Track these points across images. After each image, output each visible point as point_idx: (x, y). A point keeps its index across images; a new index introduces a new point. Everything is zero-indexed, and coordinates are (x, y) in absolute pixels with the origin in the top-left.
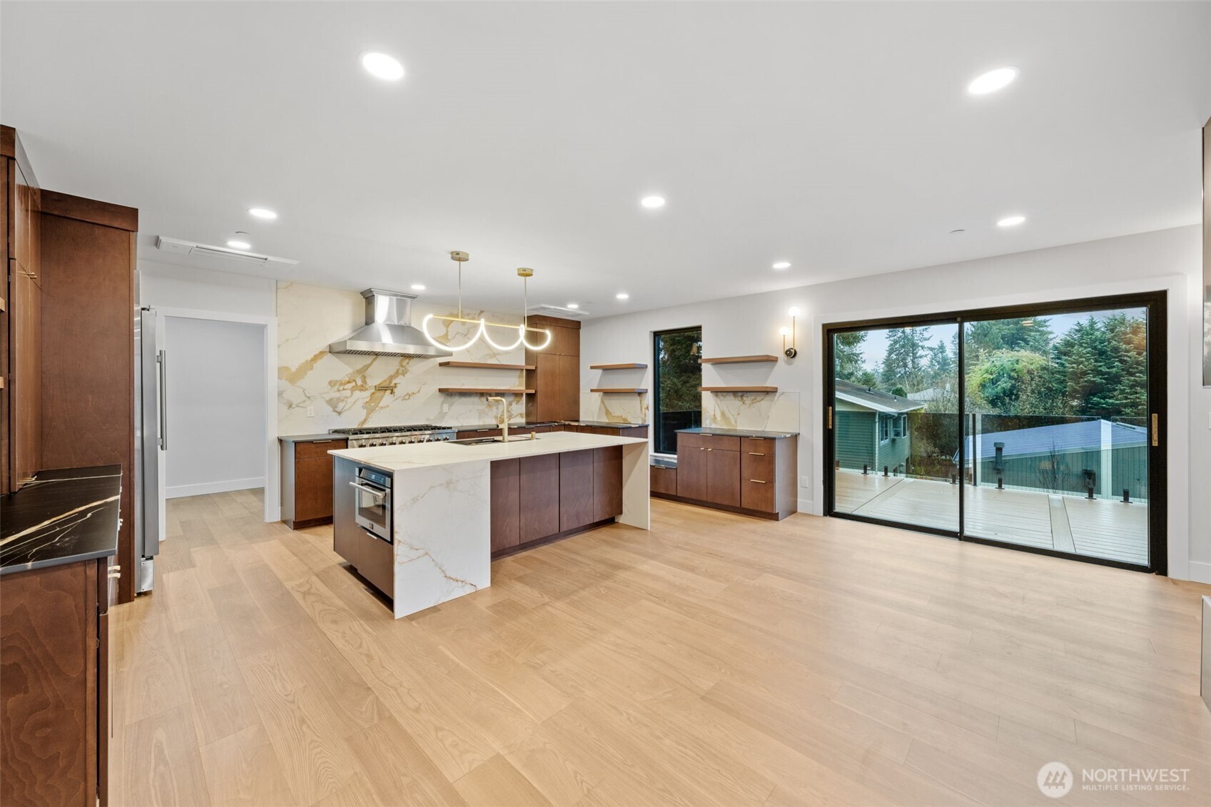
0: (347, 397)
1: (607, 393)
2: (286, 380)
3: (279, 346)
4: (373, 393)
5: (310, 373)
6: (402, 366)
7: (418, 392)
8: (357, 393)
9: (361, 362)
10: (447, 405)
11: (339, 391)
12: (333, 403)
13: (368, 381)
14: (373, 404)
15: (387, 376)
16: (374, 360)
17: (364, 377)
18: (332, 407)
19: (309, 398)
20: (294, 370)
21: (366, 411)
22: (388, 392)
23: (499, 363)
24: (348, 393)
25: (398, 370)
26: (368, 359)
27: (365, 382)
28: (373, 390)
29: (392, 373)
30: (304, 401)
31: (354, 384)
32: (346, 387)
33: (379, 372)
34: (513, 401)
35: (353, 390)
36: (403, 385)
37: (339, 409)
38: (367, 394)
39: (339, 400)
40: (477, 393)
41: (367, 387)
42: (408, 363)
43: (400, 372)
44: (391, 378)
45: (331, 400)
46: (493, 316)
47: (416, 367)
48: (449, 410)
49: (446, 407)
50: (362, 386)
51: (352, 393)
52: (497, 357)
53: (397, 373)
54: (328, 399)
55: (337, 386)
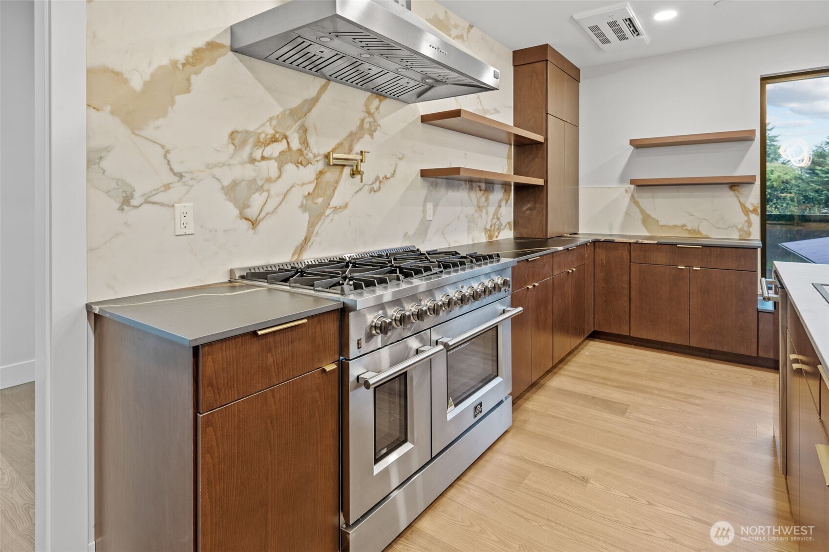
0: (269, 180)
1: (641, 185)
2: (113, 113)
4: (321, 173)
6: (370, 113)
7: (393, 175)
8: (290, 170)
9: (297, 88)
10: (432, 204)
11: (252, 161)
12: (238, 195)
13: (311, 140)
14: (320, 200)
15: (344, 135)
16: (323, 87)
17: (304, 131)
18: (236, 205)
19: (180, 176)
20: (137, 83)
21: (307, 215)
22: (347, 171)
24: (271, 167)
25: (363, 121)
26: (312, 85)
27: (305, 142)
28: (320, 166)
29: (354, 128)
30: (167, 187)
31: (282, 146)
32: (268, 152)
34: (502, 199)
35: (282, 160)
36: (372, 156)
37: (252, 212)
38: (309, 173)
39: (255, 186)
40: (466, 183)
41: (310, 155)
42: (377, 108)
43: (366, 126)
44: (353, 138)
45: (235, 184)
48: (433, 214)
49: (430, 208)
50: (300, 152)
51: (280, 169)
53: (361, 128)
54: (226, 182)
55: (248, 149)
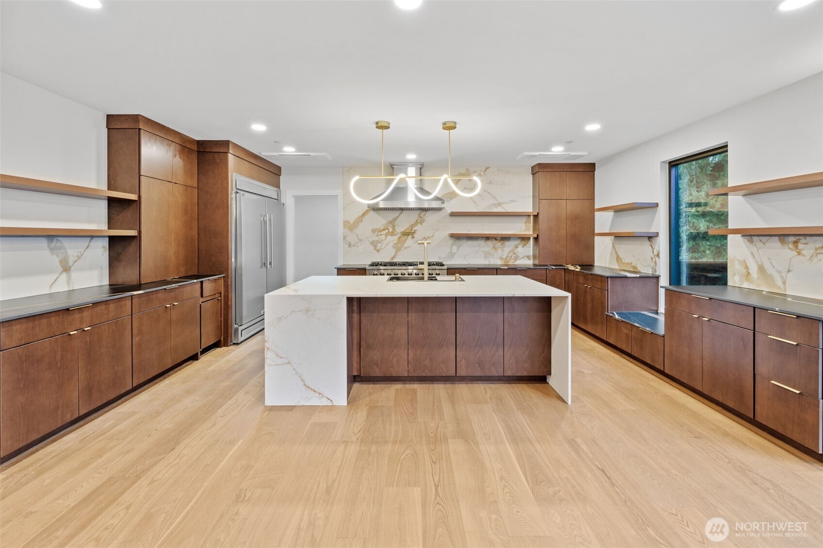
0: (382, 240)
1: (618, 237)
2: (348, 229)
3: (344, 208)
4: (400, 237)
5: (360, 224)
6: (420, 217)
7: (433, 236)
8: (389, 237)
9: (392, 215)
10: (456, 247)
11: (378, 235)
12: (374, 244)
13: (396, 229)
14: (399, 245)
15: (410, 224)
16: (401, 213)
17: (394, 226)
18: (373, 246)
19: (360, 240)
20: (352, 222)
21: (395, 249)
22: (410, 236)
23: (505, 211)
24: (383, 237)
25: (417, 220)
26: (396, 214)
27: (394, 229)
28: (399, 235)
29: (413, 223)
30: (358, 243)
31: (387, 231)
32: (382, 233)
33: (404, 223)
34: (519, 245)
35: (386, 235)
36: (421, 231)
37: (378, 248)
38: (395, 238)
39: (378, 242)
40: (482, 237)
41: (396, 233)
42: (424, 215)
43: (419, 221)
44: (412, 226)
45: (373, 241)
46: (498, 170)
47: (430, 217)
48: (457, 251)
49: (455, 248)
50: (392, 232)
51: (386, 237)
52: (503, 206)
53: (417, 223)
54: (371, 241)
55: (376, 233)
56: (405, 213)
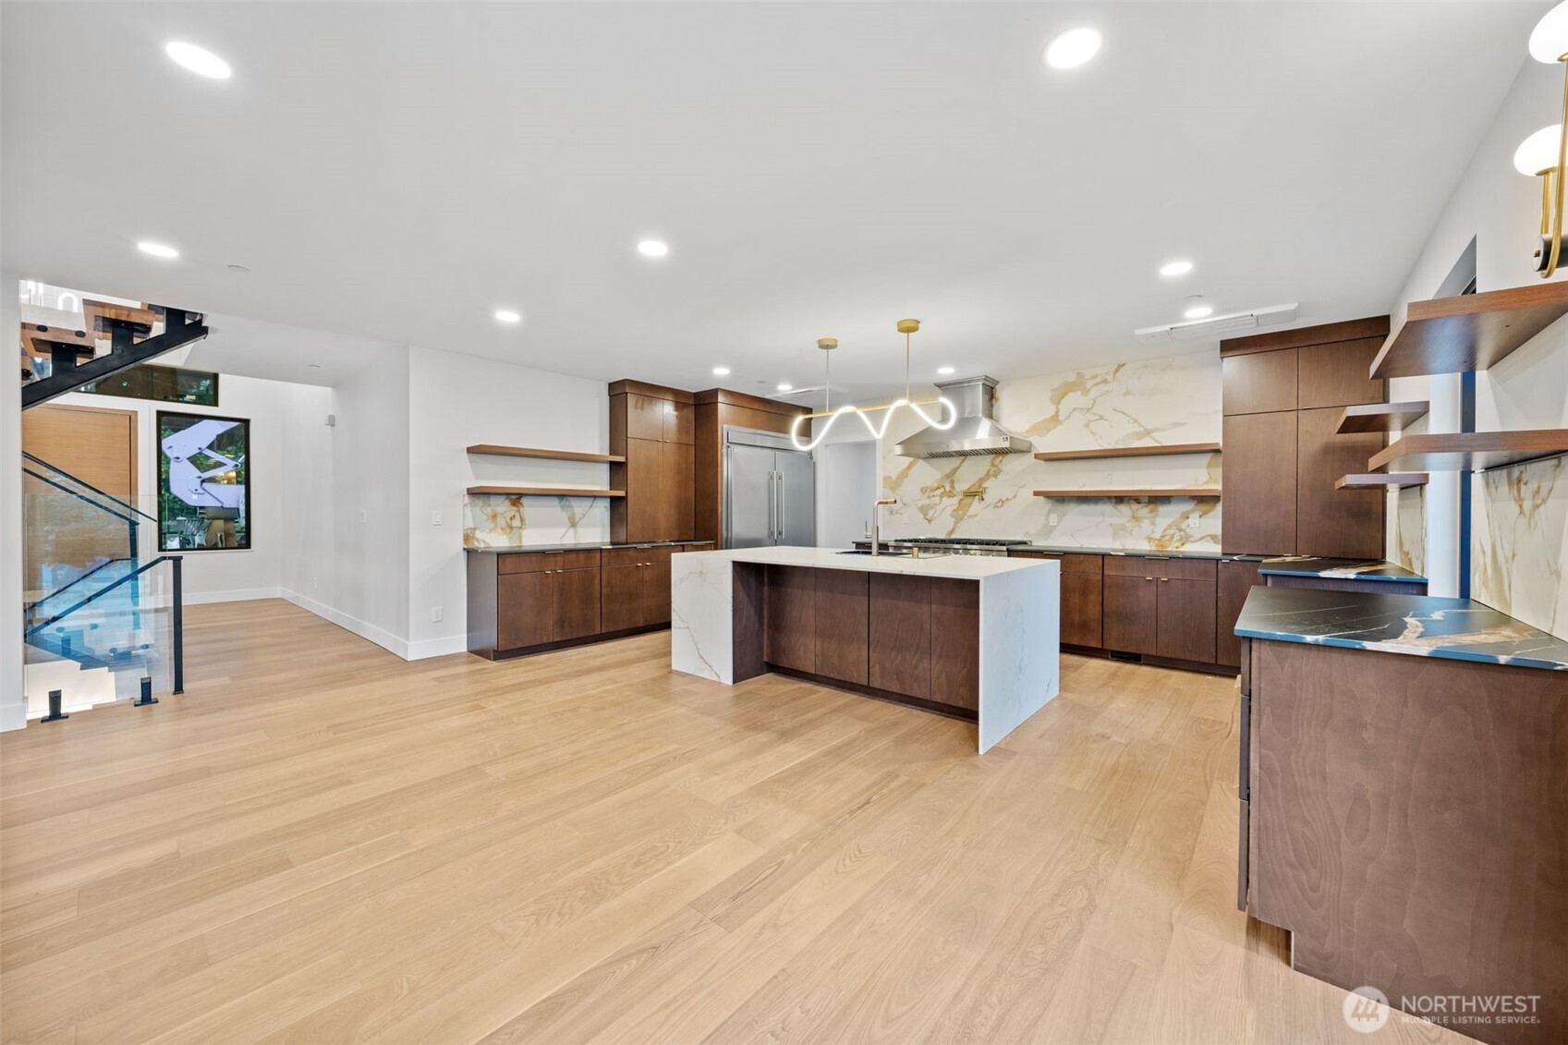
0: (935, 504)
2: (889, 488)
3: (884, 458)
4: (962, 500)
5: (906, 480)
6: (994, 466)
7: (1015, 497)
8: (946, 500)
9: (949, 464)
10: (1056, 516)
11: (929, 497)
12: (924, 510)
13: (956, 485)
14: (961, 512)
15: (978, 478)
16: (963, 461)
17: (953, 482)
18: (923, 514)
19: (905, 504)
20: (894, 478)
21: (954, 519)
22: (978, 498)
23: (1159, 445)
24: (937, 500)
25: (989, 471)
26: (955, 462)
27: (953, 487)
28: (961, 497)
29: (982, 476)
30: (902, 509)
31: (942, 490)
32: (935, 493)
33: (969, 474)
35: (941, 496)
36: (994, 489)
37: (929, 516)
38: (955, 501)
39: (931, 507)
40: (1109, 498)
41: (955, 492)
42: (1001, 462)
43: (992, 472)
44: (982, 480)
45: (922, 507)
46: (1145, 366)
47: (1011, 465)
48: (1059, 523)
49: (1053, 519)
50: (950, 491)
51: (941, 499)
52: (1154, 435)
53: (988, 475)
54: (919, 506)
55: (927, 494)
56: (970, 460)
